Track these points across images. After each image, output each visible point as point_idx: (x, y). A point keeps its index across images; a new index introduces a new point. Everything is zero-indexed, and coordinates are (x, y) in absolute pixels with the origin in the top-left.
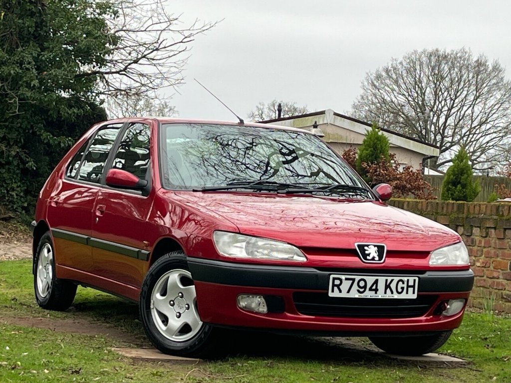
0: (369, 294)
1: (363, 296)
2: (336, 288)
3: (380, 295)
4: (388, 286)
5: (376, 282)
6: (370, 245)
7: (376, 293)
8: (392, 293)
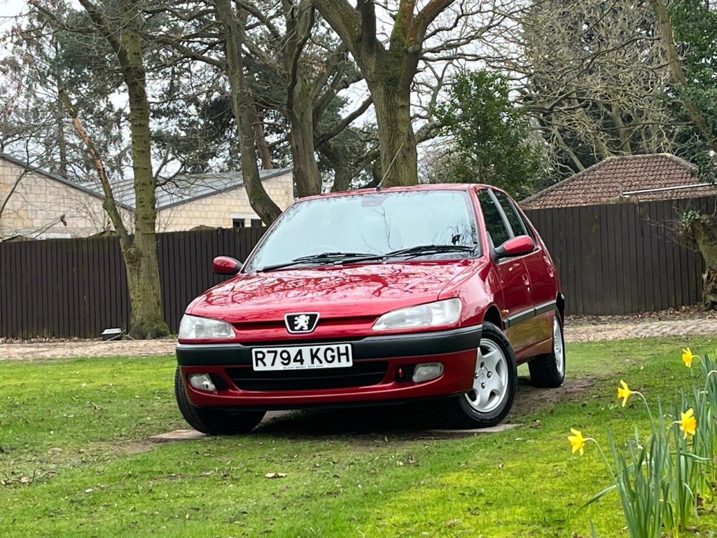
0: (294, 366)
1: (287, 368)
2: (259, 362)
3: (307, 365)
4: (314, 356)
5: (300, 352)
6: (300, 315)
7: (302, 364)
8: (321, 362)
